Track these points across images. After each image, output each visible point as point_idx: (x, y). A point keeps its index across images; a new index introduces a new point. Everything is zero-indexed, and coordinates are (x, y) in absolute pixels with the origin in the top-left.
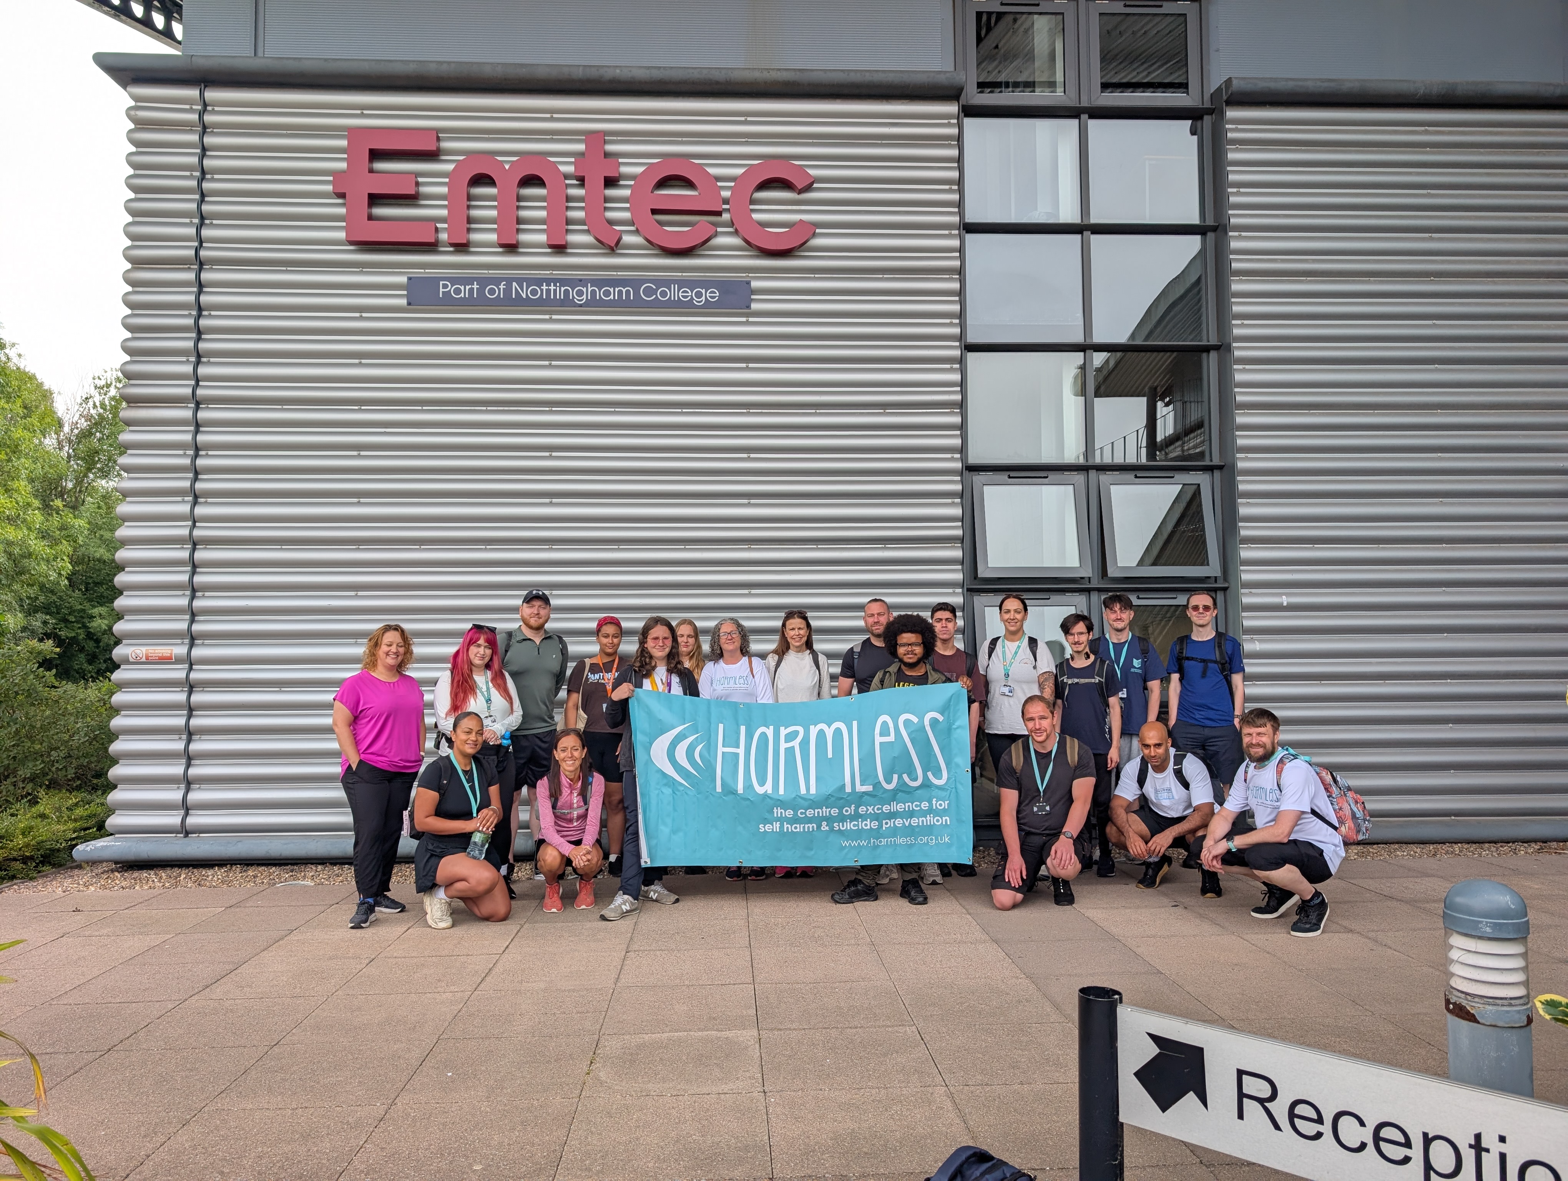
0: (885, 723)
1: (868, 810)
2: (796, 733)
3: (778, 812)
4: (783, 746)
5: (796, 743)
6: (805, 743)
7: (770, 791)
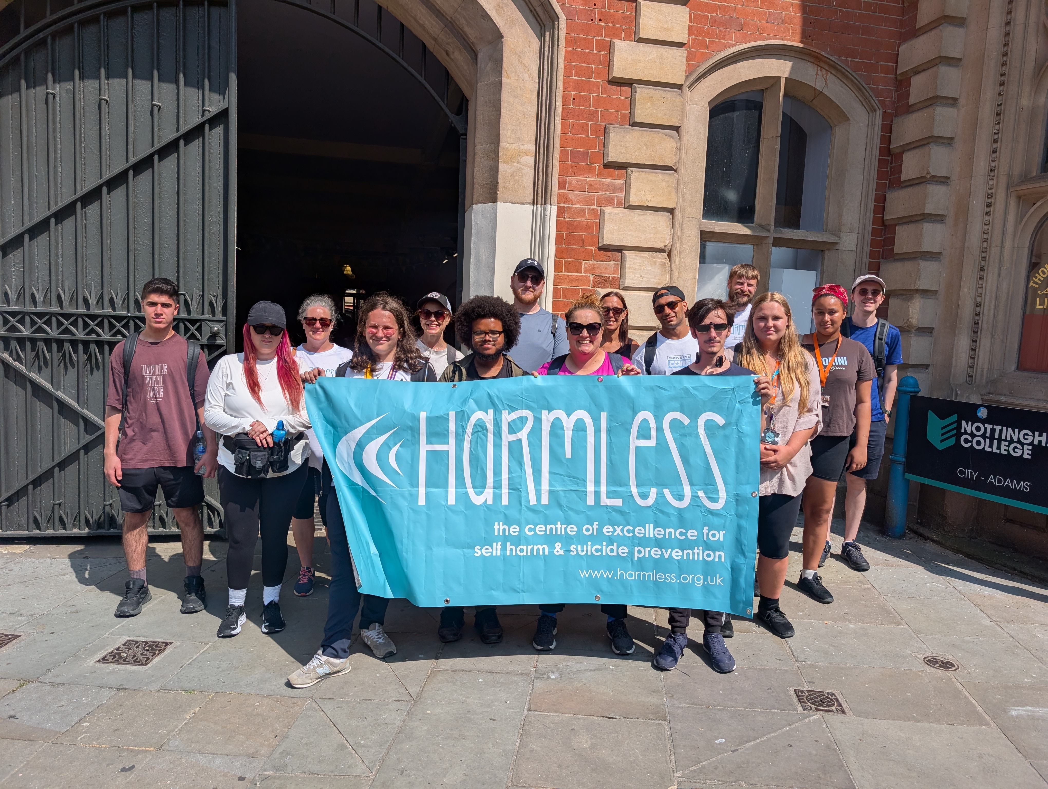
0: (645, 421)
1: (615, 530)
2: (523, 420)
3: (499, 528)
4: (507, 438)
5: (523, 435)
6: (535, 432)
7: (490, 502)
